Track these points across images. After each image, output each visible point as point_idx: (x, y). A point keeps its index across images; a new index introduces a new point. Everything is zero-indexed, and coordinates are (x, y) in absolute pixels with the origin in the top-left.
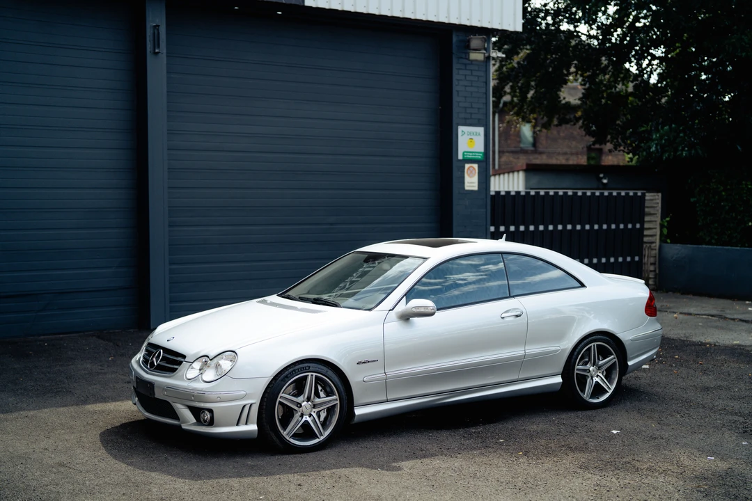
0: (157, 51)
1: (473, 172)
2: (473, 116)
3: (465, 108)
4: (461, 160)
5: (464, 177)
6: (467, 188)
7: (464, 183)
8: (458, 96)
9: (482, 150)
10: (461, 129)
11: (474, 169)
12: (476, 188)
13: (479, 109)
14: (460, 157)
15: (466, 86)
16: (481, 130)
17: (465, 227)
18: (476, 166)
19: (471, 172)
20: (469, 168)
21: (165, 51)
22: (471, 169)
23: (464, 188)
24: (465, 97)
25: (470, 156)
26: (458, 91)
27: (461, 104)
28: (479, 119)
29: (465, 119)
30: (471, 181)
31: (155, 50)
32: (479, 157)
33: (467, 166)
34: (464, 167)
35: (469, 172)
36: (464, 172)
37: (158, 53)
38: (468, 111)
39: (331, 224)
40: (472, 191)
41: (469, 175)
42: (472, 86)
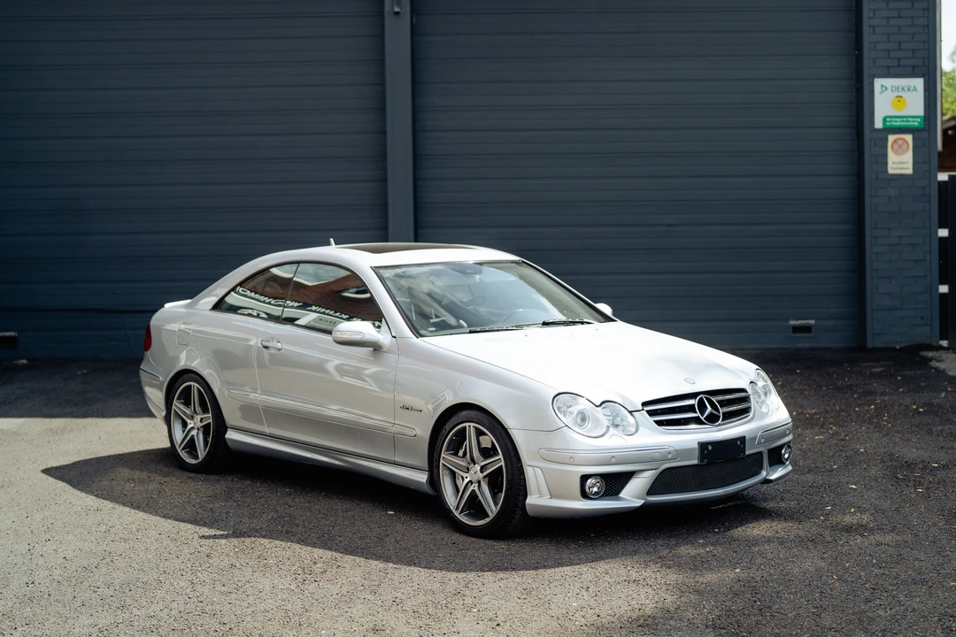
0: (397, 9)
1: (905, 146)
2: (902, 63)
3: (888, 51)
4: (879, 130)
5: (885, 156)
6: (891, 171)
7: (886, 163)
8: (874, 33)
9: (921, 112)
10: (879, 83)
11: (905, 141)
12: (910, 171)
13: (913, 50)
14: (878, 124)
15: (888, 18)
16: (919, 83)
17: (889, 229)
18: (909, 138)
19: (900, 146)
20: (895, 141)
21: (408, 9)
22: (900, 142)
23: (887, 171)
24: (888, 35)
25: (898, 123)
26: (874, 27)
27: (879, 46)
28: (914, 67)
29: (888, 67)
30: (900, 160)
31: (393, 9)
32: (916, 123)
33: (891, 138)
34: (887, 140)
35: (896, 147)
36: (887, 147)
37: (397, 13)
38: (893, 54)
39: (669, 225)
40: (902, 176)
41: (896, 152)
42: (900, 17)
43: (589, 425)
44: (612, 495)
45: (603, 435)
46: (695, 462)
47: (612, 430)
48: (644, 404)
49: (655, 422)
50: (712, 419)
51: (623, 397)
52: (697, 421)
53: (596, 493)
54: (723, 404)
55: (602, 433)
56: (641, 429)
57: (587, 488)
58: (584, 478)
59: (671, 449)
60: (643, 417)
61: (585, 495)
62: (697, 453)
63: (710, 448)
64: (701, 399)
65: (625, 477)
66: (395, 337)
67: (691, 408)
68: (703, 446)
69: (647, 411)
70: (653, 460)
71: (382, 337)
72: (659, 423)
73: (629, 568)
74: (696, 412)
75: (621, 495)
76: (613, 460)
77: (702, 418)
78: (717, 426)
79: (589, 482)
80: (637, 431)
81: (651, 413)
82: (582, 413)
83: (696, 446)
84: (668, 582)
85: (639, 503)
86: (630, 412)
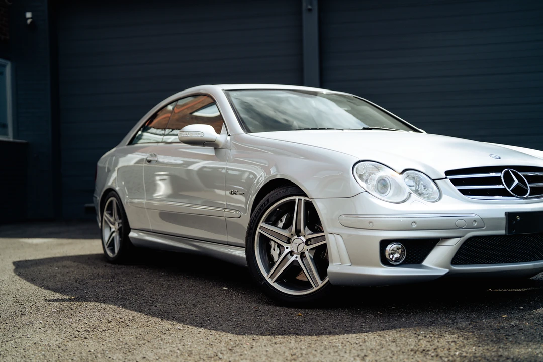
0: (310, 7)
21: (316, 8)
43: (390, 192)
44: (414, 263)
45: (404, 201)
46: (503, 232)
47: (414, 196)
48: (448, 173)
49: (460, 190)
50: (520, 192)
51: (425, 166)
52: (503, 192)
53: (397, 260)
54: (531, 179)
55: (403, 199)
56: (444, 196)
57: (387, 254)
58: (384, 243)
59: (477, 217)
60: (447, 185)
61: (385, 262)
62: (504, 223)
63: (518, 218)
64: (508, 171)
65: (428, 245)
66: (229, 135)
67: (497, 181)
68: (510, 216)
69: (450, 180)
70: (457, 227)
71: (221, 138)
72: (464, 192)
73: (420, 337)
74: (503, 185)
75: (425, 263)
76: (415, 226)
77: (509, 190)
78: (525, 198)
79: (390, 248)
80: (440, 197)
81: (456, 182)
82: (383, 180)
83: (503, 216)
84: (464, 354)
85: (443, 272)
86: (434, 180)
